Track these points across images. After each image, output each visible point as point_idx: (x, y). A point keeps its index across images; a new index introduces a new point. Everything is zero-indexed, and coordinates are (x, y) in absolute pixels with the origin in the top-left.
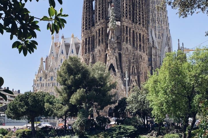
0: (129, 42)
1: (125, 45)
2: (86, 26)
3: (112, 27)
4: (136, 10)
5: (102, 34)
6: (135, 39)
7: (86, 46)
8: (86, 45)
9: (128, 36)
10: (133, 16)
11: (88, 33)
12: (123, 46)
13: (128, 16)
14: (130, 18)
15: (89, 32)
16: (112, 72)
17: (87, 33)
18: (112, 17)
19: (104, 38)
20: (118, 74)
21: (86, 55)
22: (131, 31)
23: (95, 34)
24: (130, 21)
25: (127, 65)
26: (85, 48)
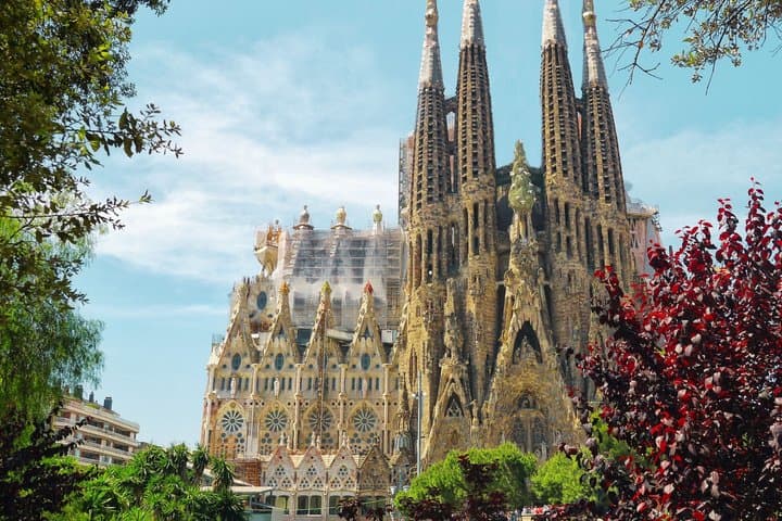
0: (576, 253)
1: (563, 263)
2: (430, 190)
3: (523, 202)
4: (595, 158)
5: (485, 221)
6: (596, 246)
7: (429, 258)
8: (429, 251)
9: (574, 233)
10: (585, 174)
11: (437, 214)
12: (558, 266)
13: (571, 172)
14: (576, 178)
15: (440, 210)
16: (528, 351)
17: (432, 213)
18: (520, 169)
19: (490, 233)
20: (551, 357)
21: (430, 285)
22: (582, 220)
23: (462, 219)
24: (577, 189)
25: (576, 328)
26: (426, 264)
